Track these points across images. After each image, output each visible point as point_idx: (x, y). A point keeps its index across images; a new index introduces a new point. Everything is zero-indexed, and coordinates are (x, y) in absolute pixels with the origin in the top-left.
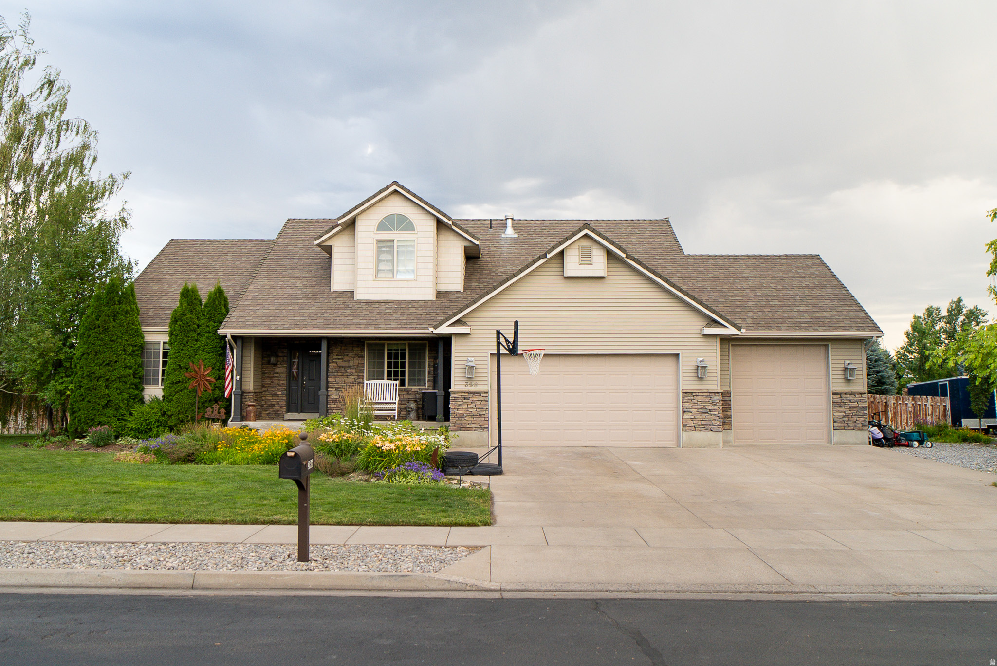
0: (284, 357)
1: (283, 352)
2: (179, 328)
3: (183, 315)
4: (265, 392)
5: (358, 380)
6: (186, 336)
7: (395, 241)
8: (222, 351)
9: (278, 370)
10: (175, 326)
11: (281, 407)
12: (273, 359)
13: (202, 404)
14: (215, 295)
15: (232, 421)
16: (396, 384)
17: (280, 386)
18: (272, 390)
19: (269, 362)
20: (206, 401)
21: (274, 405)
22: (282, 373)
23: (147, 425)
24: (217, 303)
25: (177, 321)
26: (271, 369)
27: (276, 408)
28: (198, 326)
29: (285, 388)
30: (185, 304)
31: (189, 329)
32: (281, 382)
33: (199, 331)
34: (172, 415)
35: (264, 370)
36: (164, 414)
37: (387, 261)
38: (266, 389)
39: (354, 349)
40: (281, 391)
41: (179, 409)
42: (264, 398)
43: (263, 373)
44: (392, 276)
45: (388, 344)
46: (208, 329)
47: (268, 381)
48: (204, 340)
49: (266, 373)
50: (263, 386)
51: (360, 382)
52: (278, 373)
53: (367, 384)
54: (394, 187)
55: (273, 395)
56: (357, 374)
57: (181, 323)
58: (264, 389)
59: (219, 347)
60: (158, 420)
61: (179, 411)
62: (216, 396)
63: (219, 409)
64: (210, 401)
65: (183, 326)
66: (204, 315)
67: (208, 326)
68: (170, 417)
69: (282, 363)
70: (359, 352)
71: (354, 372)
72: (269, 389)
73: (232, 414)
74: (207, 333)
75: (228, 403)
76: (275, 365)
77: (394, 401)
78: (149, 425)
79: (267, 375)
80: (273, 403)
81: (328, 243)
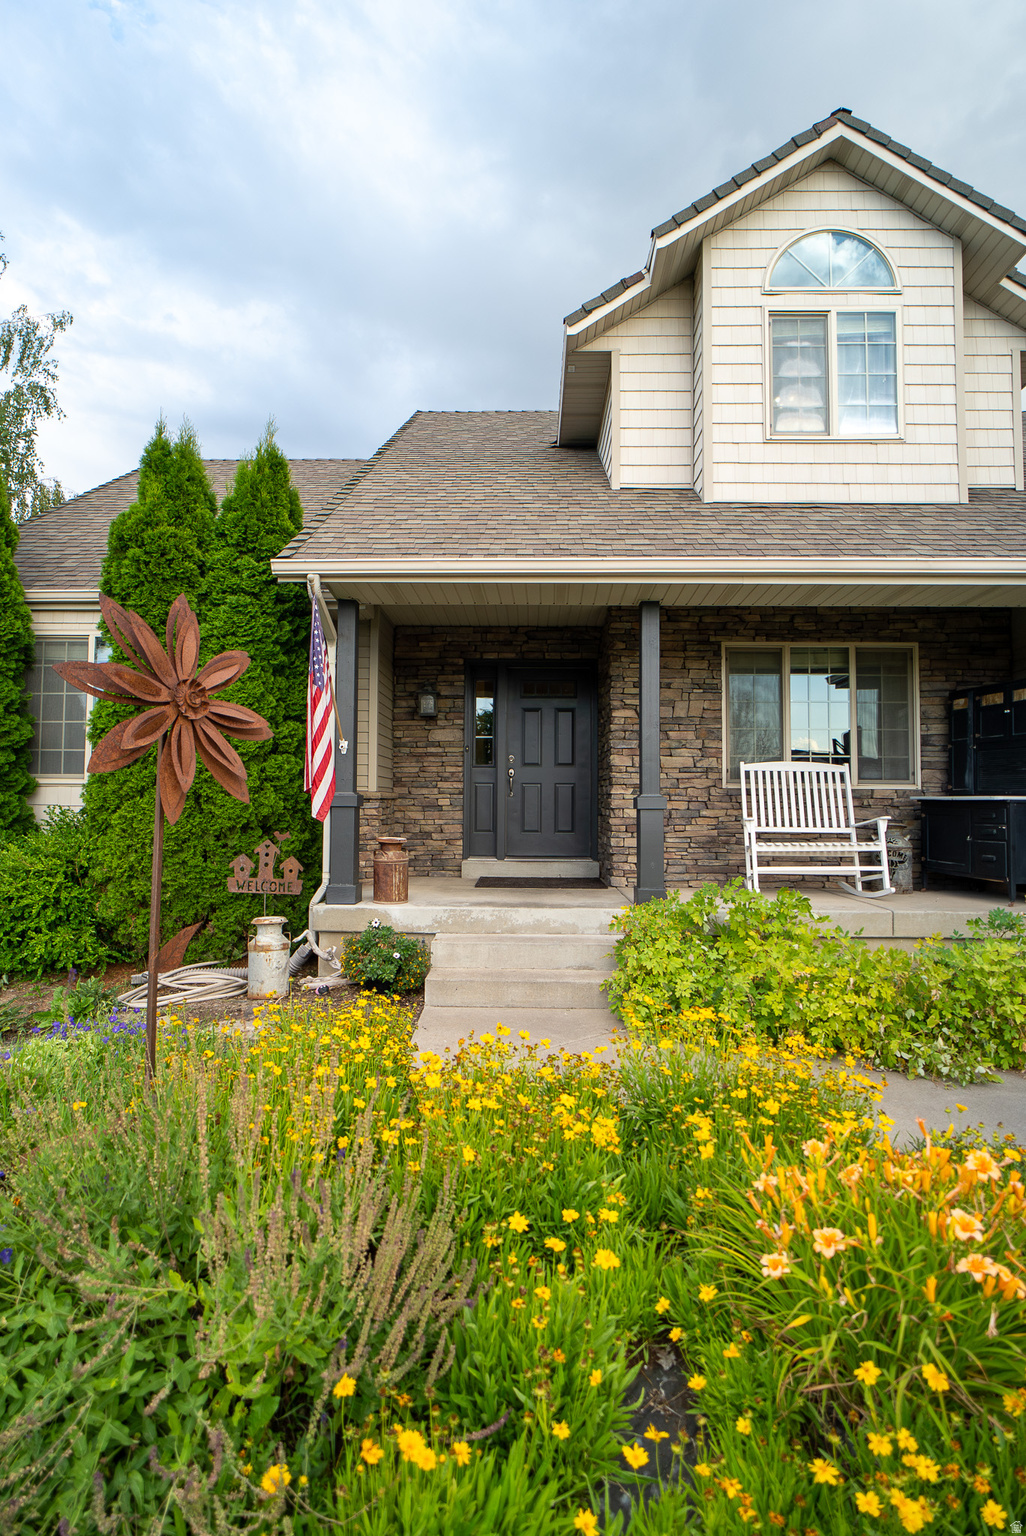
0: (455, 697)
1: (451, 684)
2: (133, 571)
3: (148, 524)
4: (402, 797)
5: (705, 763)
6: (160, 599)
7: (833, 319)
8: (283, 658)
9: (438, 735)
10: (119, 567)
11: (448, 841)
12: (428, 704)
13: (218, 838)
14: (260, 470)
15: (323, 900)
16: (842, 775)
17: (445, 780)
18: (424, 791)
19: (414, 712)
20: (232, 829)
21: (428, 835)
22: (450, 744)
23: (14, 918)
24: (265, 495)
25: (127, 547)
26: (419, 733)
27: (435, 844)
28: (203, 569)
29: (460, 785)
30: (155, 488)
31: (168, 573)
32: (449, 769)
33: (204, 584)
34: (109, 879)
35: (398, 734)
36: (77, 876)
37: (806, 381)
38: (405, 790)
39: (689, 665)
40: (448, 796)
41: (132, 858)
42: (398, 815)
43: (397, 744)
44: (821, 427)
45: (794, 651)
46: (235, 580)
47: (410, 768)
48: (223, 616)
49: (405, 745)
50: (397, 782)
51: (707, 770)
52: (438, 744)
53: (747, 774)
54: (839, 131)
55: (424, 808)
56: (698, 744)
57: (137, 551)
58: (398, 790)
59: (276, 642)
60: (57, 901)
61: (131, 868)
62: (265, 811)
63: (279, 861)
64: (245, 828)
65: (147, 564)
66: (222, 535)
67: (236, 572)
68: (102, 886)
69: (451, 716)
70: (705, 674)
71: (691, 735)
72: (414, 790)
73: (326, 876)
74: (234, 593)
75: (307, 836)
76: (430, 719)
77: (843, 830)
78: (22, 918)
79: (407, 750)
80: (428, 829)
81: (599, 346)
